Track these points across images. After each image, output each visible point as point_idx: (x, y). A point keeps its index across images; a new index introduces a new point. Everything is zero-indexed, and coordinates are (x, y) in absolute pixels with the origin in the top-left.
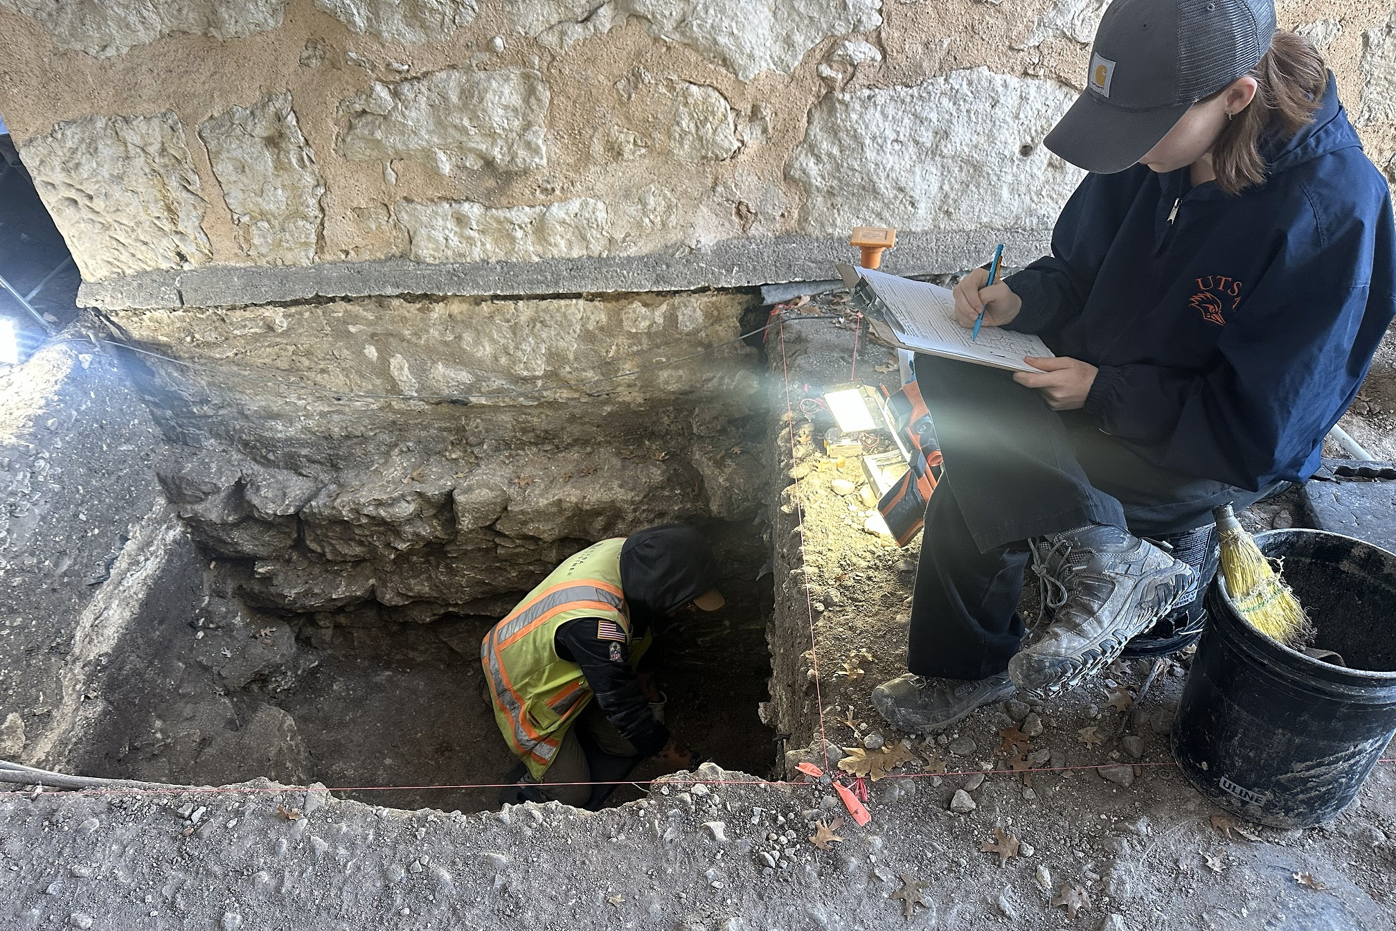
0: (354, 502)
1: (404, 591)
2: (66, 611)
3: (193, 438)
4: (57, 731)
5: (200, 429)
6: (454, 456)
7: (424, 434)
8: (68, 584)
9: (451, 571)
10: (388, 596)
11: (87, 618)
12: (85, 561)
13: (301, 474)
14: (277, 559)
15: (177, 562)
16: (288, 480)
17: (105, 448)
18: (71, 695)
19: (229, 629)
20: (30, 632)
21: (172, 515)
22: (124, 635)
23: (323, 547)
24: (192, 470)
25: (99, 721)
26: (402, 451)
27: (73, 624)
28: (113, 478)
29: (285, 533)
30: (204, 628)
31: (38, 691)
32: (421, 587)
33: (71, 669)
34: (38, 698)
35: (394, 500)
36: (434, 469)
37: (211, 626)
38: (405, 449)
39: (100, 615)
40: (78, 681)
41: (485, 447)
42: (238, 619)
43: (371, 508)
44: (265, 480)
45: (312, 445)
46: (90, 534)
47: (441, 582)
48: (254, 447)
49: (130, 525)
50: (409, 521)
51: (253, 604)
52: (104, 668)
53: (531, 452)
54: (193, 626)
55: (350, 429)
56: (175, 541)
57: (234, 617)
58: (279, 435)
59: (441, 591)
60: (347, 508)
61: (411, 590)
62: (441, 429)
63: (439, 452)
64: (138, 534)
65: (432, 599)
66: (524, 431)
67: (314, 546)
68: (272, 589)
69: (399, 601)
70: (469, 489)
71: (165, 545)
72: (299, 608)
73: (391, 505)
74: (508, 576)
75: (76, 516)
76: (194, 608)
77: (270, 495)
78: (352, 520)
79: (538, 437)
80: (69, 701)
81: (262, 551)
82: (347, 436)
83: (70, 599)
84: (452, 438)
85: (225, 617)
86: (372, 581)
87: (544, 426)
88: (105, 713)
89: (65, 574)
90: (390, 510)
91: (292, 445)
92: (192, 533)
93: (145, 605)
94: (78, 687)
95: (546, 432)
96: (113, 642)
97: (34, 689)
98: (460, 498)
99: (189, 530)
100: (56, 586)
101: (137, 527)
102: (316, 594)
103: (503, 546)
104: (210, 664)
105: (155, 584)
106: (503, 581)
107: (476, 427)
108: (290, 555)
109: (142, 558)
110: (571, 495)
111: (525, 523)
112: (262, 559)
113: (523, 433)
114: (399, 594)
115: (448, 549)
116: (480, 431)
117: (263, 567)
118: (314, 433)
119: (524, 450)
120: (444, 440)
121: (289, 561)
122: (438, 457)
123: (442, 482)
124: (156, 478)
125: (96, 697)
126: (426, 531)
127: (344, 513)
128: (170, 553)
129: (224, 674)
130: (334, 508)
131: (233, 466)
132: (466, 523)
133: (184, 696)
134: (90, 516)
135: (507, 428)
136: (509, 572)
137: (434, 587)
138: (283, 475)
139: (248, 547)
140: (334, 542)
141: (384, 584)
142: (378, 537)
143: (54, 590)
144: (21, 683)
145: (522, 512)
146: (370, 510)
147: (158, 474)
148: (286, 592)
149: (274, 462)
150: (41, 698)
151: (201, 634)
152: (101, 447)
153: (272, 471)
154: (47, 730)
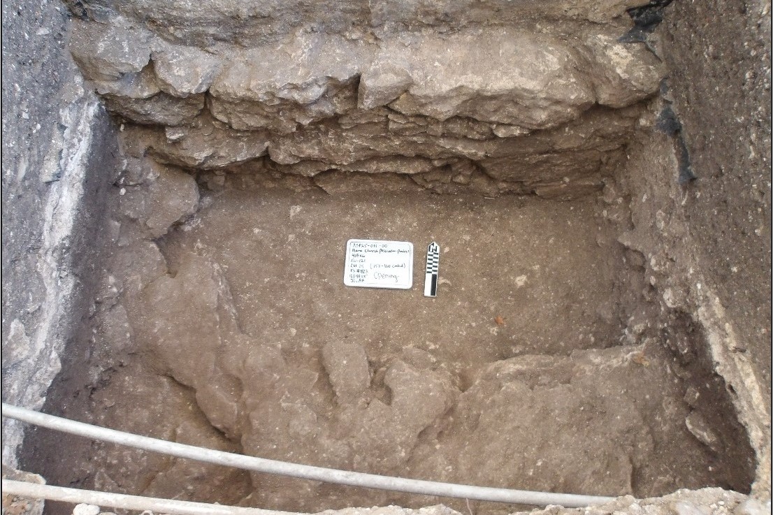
0: (270, 86)
1: (296, 153)
2: (33, 213)
3: (100, 15)
4: (48, 320)
5: (107, 6)
6: (354, 37)
7: (329, 15)
8: (30, 186)
9: (340, 138)
10: (281, 157)
11: (48, 211)
12: (36, 159)
13: (208, 52)
14: (185, 126)
15: (99, 135)
16: (196, 57)
17: (27, 36)
18: (51, 283)
19: (145, 185)
20: (11, 245)
21: (90, 92)
22: (76, 216)
23: (229, 118)
24: (106, 51)
25: (73, 296)
26: (306, 32)
27: (41, 222)
28: (39, 66)
29: (193, 105)
30: (125, 185)
31: (28, 292)
32: (310, 150)
33: (45, 261)
34: (28, 298)
35: (308, 85)
36: (338, 51)
37: (131, 183)
38: (309, 30)
39: (57, 205)
40: (53, 270)
41: (386, 28)
42: (151, 174)
43: (286, 92)
44: (174, 57)
45: (219, 23)
46: (34, 131)
47: (331, 148)
48: (163, 25)
49: (61, 110)
50: (316, 102)
51: (163, 161)
52: (68, 249)
53: (427, 32)
54: (116, 185)
55: (258, 10)
56: (95, 116)
57: (148, 173)
58: (188, 15)
59: (329, 154)
60: (263, 91)
61: (302, 152)
62: (344, 11)
63: (339, 32)
64: (68, 118)
65: (319, 160)
66: (426, 14)
67: (221, 117)
68: (182, 153)
69: (291, 161)
70: (375, 74)
71: (90, 122)
72: (207, 168)
73: (303, 89)
74: (392, 144)
75: (19, 115)
76: (116, 171)
77: (182, 73)
78: (266, 101)
79: (437, 19)
80: (50, 290)
81: (173, 120)
82: (254, 16)
83: (34, 200)
84: (354, 19)
85: (141, 175)
86: (267, 144)
87: (447, 10)
88: (76, 286)
89: (25, 179)
90: (304, 94)
91: (200, 24)
92: (106, 105)
93: (87, 183)
94: (54, 275)
95: (446, 15)
96: (70, 224)
97: (24, 293)
98: (368, 82)
99: (104, 103)
100: (21, 192)
101: (67, 111)
102: (222, 157)
103: (395, 122)
104: (136, 217)
105: (89, 161)
106: (386, 147)
107: (381, 10)
108: (196, 122)
109: (75, 141)
110: (473, 82)
111: (422, 105)
112: (172, 127)
113: (425, 16)
114: (291, 155)
115: (344, 122)
116: (384, 14)
117: (174, 134)
118: (222, 13)
119: (420, 31)
120: (346, 21)
121: (196, 127)
122: (337, 37)
123: (349, 66)
124: (71, 58)
125: (67, 275)
126: (328, 109)
127: (260, 95)
128: (94, 129)
129: (150, 225)
130: (249, 90)
131: (143, 43)
132: (368, 103)
133: (122, 247)
134: (31, 113)
135: (409, 11)
136: (392, 141)
137: (323, 150)
138: (190, 52)
139: (159, 117)
140: (241, 115)
141: (277, 146)
142: (284, 114)
143: (20, 197)
144: (13, 292)
145: (426, 97)
146: (284, 94)
147: (72, 54)
148: (196, 155)
149: (181, 39)
150: (31, 298)
151: (123, 191)
152: (24, 36)
153: (181, 48)
154: (40, 322)
